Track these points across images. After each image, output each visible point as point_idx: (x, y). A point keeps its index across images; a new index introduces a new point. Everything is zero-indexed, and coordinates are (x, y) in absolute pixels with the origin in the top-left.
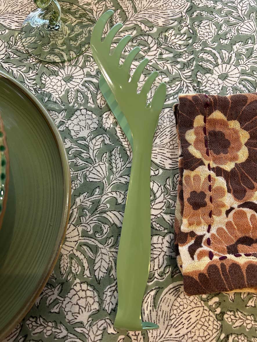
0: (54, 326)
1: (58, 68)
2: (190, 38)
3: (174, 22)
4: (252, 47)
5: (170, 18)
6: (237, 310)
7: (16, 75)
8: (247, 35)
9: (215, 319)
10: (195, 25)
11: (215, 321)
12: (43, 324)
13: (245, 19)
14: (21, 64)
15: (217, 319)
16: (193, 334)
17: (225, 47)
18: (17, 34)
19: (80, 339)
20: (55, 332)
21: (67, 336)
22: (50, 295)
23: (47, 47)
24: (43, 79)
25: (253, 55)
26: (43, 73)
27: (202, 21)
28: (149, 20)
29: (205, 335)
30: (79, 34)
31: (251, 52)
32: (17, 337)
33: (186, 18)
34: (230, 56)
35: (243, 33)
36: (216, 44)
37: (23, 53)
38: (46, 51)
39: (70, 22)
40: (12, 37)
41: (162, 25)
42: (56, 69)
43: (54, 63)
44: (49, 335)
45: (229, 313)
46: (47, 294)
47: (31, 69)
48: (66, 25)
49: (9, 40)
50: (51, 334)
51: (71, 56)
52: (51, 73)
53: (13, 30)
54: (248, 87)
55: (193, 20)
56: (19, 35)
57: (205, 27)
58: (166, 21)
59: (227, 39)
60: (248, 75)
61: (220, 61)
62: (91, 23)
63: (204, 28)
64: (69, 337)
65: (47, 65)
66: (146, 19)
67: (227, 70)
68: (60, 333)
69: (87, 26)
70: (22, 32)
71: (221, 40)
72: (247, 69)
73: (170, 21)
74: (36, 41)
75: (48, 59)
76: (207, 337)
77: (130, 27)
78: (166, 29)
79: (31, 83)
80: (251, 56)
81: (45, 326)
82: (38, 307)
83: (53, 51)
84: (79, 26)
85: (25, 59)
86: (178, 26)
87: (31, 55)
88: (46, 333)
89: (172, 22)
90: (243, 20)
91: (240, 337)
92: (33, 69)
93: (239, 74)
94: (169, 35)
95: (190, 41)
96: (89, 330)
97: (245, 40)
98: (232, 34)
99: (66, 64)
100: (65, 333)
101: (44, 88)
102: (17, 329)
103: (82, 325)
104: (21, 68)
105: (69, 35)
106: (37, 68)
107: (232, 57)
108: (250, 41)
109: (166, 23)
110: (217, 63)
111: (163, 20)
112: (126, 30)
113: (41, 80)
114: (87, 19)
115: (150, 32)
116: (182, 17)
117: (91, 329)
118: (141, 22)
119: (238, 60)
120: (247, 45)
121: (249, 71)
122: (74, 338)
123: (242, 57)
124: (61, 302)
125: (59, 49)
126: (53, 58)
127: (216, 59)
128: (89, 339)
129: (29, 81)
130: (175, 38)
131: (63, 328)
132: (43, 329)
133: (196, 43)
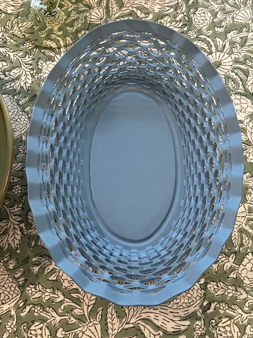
0: (52, 291)
1: (54, 54)
2: (185, 26)
3: (169, 8)
4: (247, 35)
5: (166, 5)
6: (220, 281)
7: (13, 59)
8: (242, 23)
9: (199, 288)
10: (191, 12)
11: (199, 290)
12: (42, 290)
13: (241, 6)
14: (18, 49)
15: (201, 288)
16: (178, 301)
17: (219, 35)
18: (13, 18)
19: (75, 303)
20: (53, 297)
21: (64, 300)
22: (48, 265)
23: (43, 32)
24: (40, 64)
25: (247, 44)
26: (40, 58)
27: (198, 9)
28: (145, 6)
29: (189, 301)
30: (75, 19)
31: (245, 40)
32: (18, 301)
33: (182, 5)
34: (224, 44)
35: (238, 21)
36: (211, 32)
37: (20, 37)
38: (43, 36)
39: (66, 7)
40: (8, 22)
41: (158, 12)
42: (52, 54)
43: (51, 49)
44: (47, 300)
45: (212, 283)
46: (45, 264)
47: (27, 54)
48: (62, 10)
49: (5, 24)
50: (49, 299)
51: (67, 42)
52: (48, 59)
53: (9, 14)
54: (240, 76)
55: (189, 8)
56: (16, 20)
57: (200, 14)
58: (162, 8)
59: (222, 27)
60: (240, 63)
61: (213, 49)
62: (87, 9)
63: (200, 16)
64: (65, 302)
65: (44, 50)
66: (142, 5)
67: (220, 58)
68: (57, 298)
69: (83, 12)
70: (18, 16)
71: (216, 28)
72: (240, 57)
73: (166, 8)
74: (33, 26)
75: (44, 44)
76: (191, 304)
77: (126, 13)
78: (162, 16)
79: (28, 68)
80: (245, 45)
81: (43, 292)
82: (37, 275)
83: (50, 36)
84: (76, 12)
85: (22, 44)
86: (174, 13)
87: (27, 40)
88: (44, 298)
89: (167, 8)
90: (239, 8)
91: (221, 305)
92: (30, 54)
93: (232, 62)
94: (164, 22)
95: (185, 29)
96: (83, 296)
97: (240, 28)
98: (228, 22)
99: (62, 50)
100: (62, 298)
101: (41, 73)
102: (18, 295)
103: (77, 292)
104: (18, 53)
105: (66, 20)
106: (34, 53)
107: (226, 45)
108: (245, 29)
109: (161, 10)
110: (211, 50)
111: (159, 6)
112: (122, 17)
113: (38, 65)
114: (83, 4)
115: (145, 19)
116: (178, 4)
117: (86, 295)
118: (137, 8)
119: (232, 48)
120: (242, 33)
121: (242, 59)
122: (70, 302)
123: (235, 45)
124: (59, 271)
125: (56, 34)
126: (49, 43)
127: (210, 47)
128: (84, 303)
129: (26, 66)
130: (170, 26)
131: (60, 293)
132: (42, 294)
133: (191, 30)
